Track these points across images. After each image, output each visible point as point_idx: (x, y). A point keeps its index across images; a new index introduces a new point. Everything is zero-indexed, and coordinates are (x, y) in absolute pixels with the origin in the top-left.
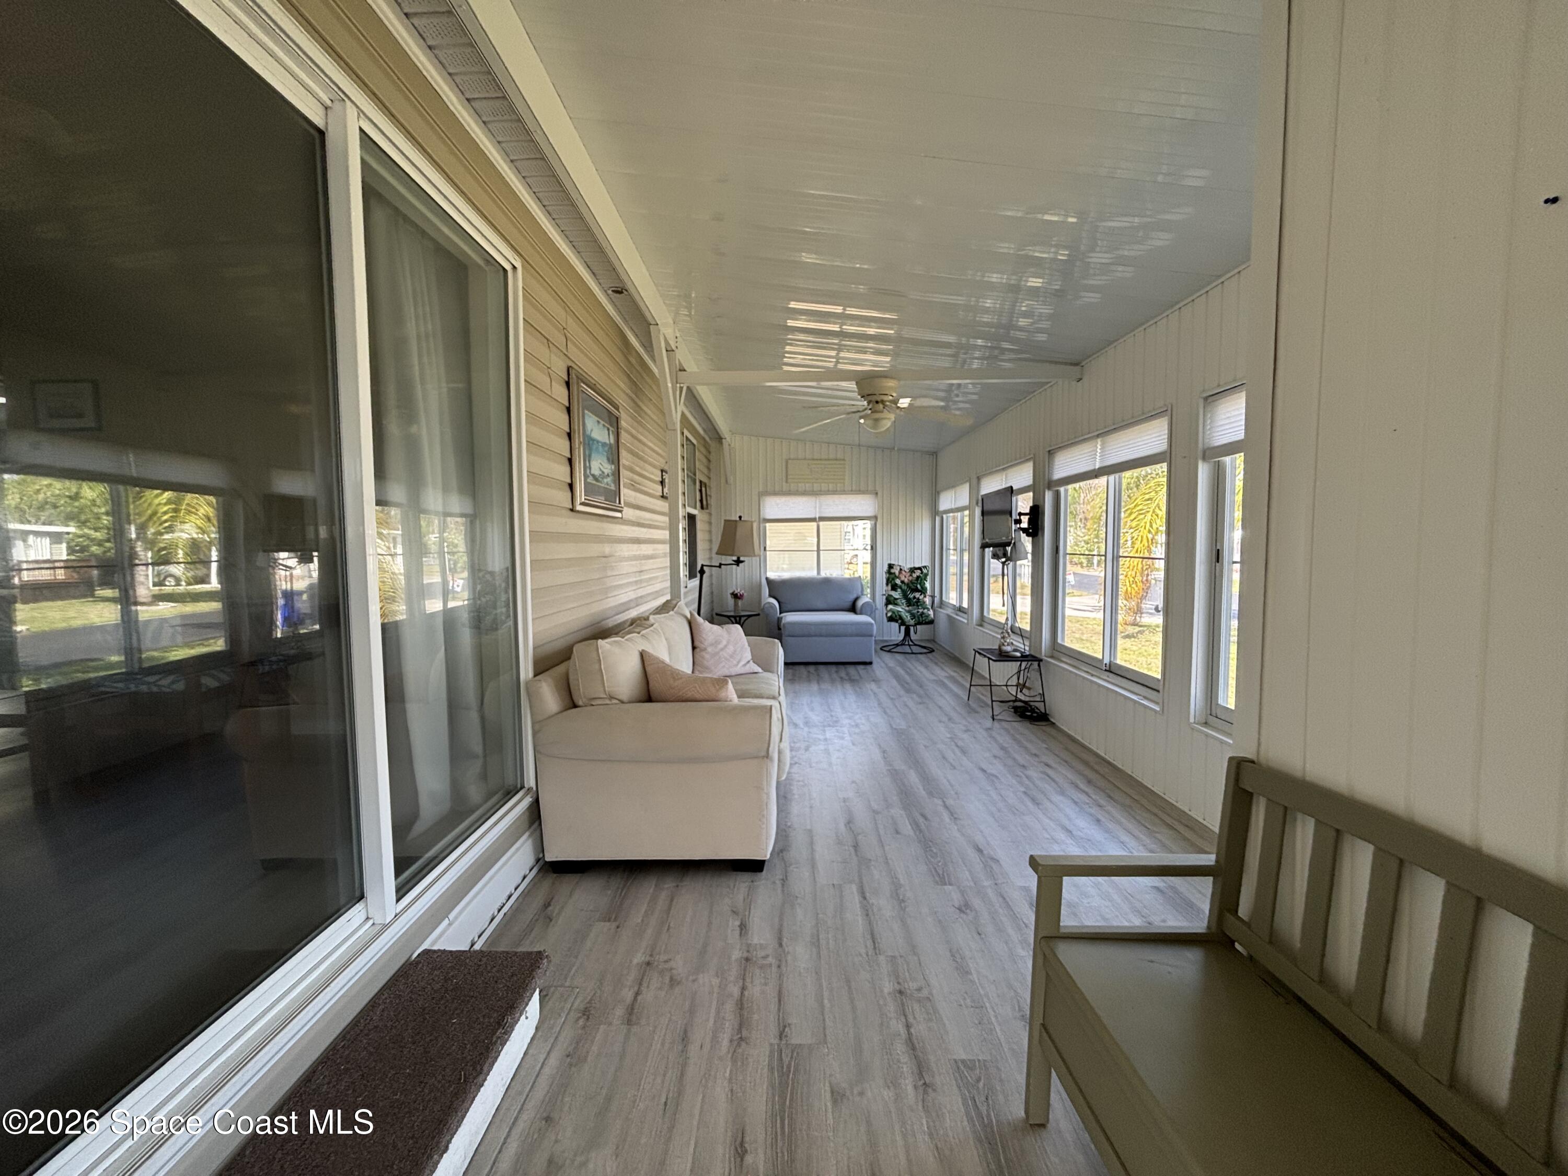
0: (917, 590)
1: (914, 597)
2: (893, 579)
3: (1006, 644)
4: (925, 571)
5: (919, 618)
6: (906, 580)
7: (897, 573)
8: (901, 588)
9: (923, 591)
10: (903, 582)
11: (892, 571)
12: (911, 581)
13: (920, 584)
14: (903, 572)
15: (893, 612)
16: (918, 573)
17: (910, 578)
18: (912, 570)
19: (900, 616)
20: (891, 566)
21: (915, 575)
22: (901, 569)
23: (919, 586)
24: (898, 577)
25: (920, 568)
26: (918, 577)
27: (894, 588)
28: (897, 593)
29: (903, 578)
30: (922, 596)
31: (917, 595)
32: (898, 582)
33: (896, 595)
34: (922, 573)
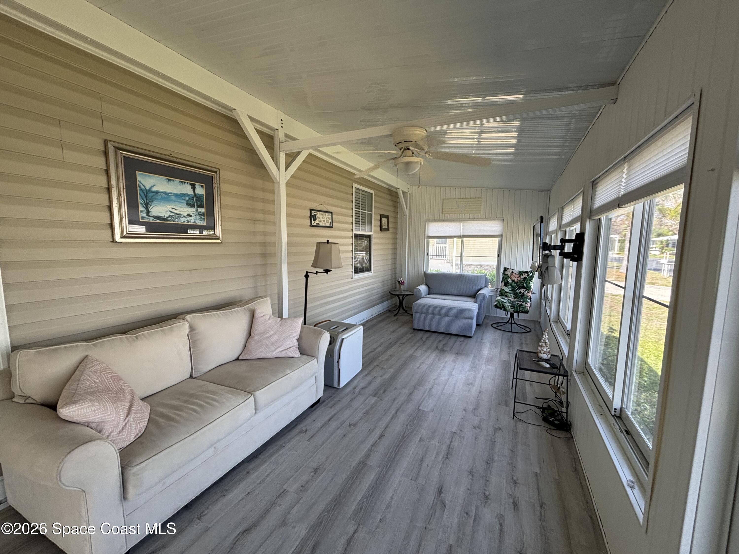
0: (523, 287)
1: (520, 292)
2: (506, 279)
3: (543, 352)
4: (530, 274)
5: (517, 308)
6: (516, 280)
7: (509, 275)
8: (511, 285)
9: (528, 288)
10: (513, 281)
11: (506, 273)
12: (519, 281)
13: (526, 283)
14: (514, 274)
15: (499, 302)
16: (525, 275)
17: (519, 279)
18: (521, 273)
19: (503, 305)
20: (505, 269)
21: (522, 277)
22: (512, 272)
23: (525, 285)
24: (510, 278)
25: (527, 272)
26: (525, 278)
27: (506, 284)
28: (508, 288)
29: (513, 278)
30: (527, 292)
31: (523, 291)
32: (510, 280)
33: (507, 289)
34: (528, 276)
